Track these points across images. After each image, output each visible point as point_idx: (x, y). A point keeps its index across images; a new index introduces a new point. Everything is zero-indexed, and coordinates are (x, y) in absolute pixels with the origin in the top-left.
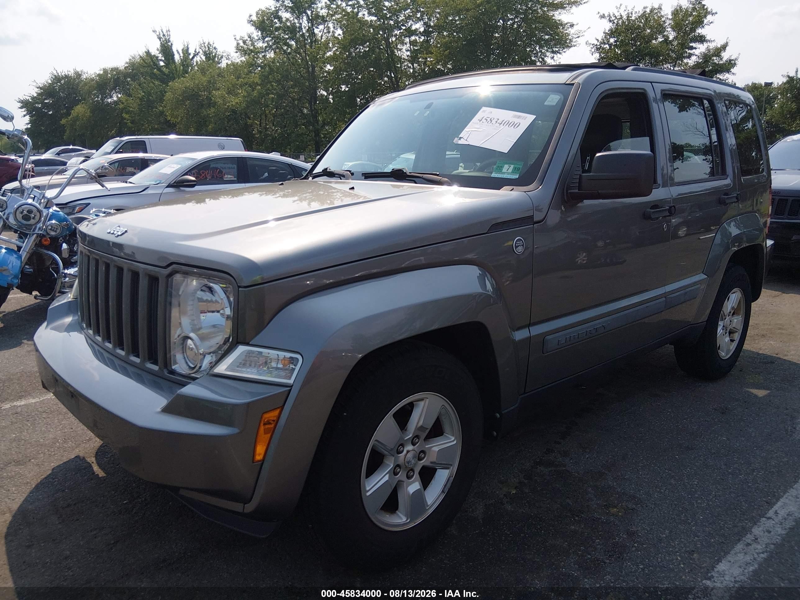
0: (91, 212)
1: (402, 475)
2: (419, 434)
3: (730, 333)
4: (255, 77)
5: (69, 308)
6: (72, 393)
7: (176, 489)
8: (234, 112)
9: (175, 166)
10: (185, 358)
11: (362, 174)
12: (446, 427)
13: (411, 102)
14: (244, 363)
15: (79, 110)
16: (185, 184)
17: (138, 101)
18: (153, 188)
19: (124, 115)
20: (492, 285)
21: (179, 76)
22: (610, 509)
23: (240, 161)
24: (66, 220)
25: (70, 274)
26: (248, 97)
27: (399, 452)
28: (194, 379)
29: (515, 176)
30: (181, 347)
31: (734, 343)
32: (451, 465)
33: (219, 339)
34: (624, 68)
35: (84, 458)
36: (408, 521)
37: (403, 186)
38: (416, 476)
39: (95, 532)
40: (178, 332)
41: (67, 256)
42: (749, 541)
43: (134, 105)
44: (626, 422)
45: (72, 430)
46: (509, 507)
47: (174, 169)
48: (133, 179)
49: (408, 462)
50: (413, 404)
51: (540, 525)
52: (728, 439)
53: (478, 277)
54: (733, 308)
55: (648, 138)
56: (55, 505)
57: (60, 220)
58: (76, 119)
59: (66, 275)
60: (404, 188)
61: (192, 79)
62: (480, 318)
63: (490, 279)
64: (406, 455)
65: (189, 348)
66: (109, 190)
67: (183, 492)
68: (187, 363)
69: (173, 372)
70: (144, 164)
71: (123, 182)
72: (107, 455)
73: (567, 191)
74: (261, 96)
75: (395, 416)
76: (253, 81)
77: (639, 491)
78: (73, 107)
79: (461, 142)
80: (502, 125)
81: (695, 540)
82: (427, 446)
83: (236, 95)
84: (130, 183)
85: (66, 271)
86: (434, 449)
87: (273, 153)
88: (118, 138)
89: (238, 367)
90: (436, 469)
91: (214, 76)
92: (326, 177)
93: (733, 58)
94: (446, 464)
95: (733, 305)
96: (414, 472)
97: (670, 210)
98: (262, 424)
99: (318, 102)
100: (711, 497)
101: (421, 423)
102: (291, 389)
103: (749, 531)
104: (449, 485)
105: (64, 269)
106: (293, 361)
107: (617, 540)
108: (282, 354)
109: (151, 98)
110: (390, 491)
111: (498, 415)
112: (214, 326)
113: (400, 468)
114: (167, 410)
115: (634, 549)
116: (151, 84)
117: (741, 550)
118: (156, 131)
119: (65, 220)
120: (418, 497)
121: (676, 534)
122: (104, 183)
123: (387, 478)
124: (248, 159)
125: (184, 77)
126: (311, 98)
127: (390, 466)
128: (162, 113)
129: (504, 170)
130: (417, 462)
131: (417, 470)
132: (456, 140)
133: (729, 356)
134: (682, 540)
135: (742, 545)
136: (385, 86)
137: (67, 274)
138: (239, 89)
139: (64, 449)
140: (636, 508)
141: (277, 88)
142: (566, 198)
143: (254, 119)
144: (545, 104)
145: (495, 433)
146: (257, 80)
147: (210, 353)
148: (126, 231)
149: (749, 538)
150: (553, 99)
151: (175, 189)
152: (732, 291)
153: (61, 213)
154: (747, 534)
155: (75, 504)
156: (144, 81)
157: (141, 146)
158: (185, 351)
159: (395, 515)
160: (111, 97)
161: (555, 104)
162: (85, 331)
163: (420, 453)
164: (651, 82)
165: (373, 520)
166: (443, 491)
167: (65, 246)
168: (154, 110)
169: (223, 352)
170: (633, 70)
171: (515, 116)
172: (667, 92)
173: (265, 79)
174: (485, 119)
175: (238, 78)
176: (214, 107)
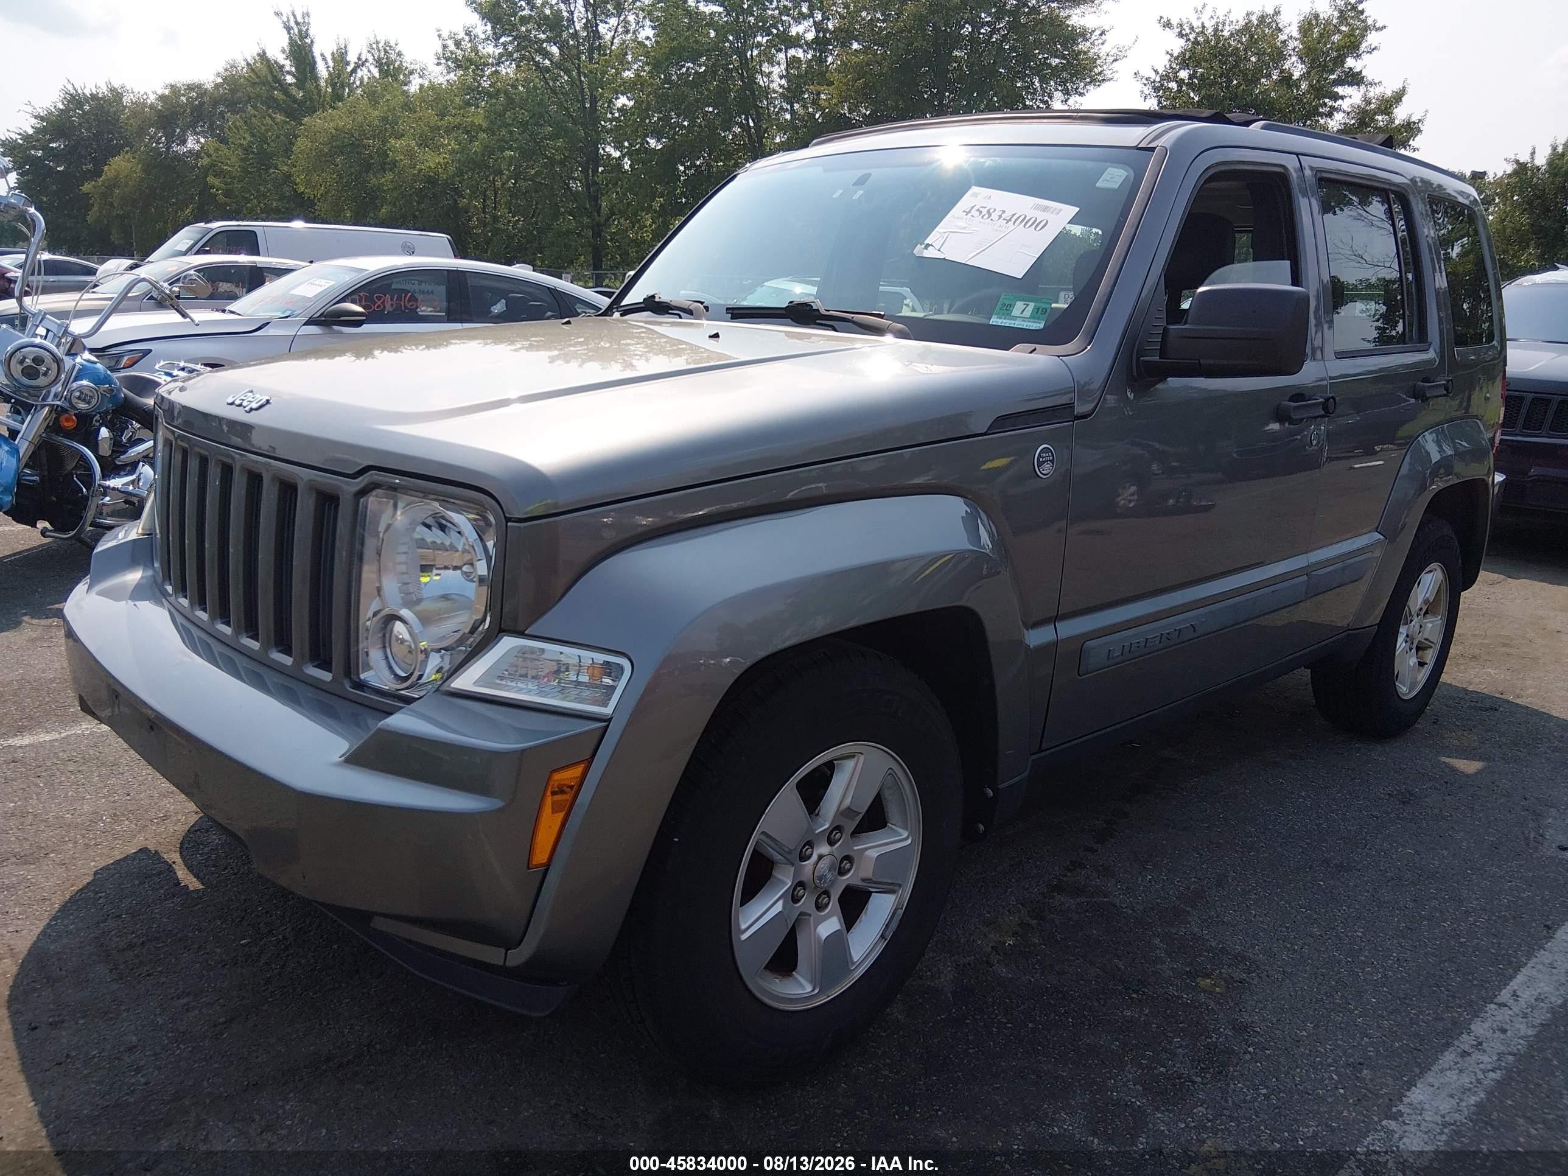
0: (157, 367)
1: (806, 903)
2: (842, 824)
3: (1418, 649)
4: (478, 115)
5: (134, 555)
6: (150, 720)
7: (363, 917)
8: (432, 181)
9: (323, 282)
10: (387, 658)
11: (727, 309)
12: (892, 811)
13: (825, 171)
14: (513, 671)
15: (120, 165)
16: (342, 318)
17: (240, 152)
18: (278, 326)
19: (211, 179)
20: (990, 534)
21: (323, 105)
22: (1199, 980)
23: (454, 278)
24: (109, 381)
25: (114, 489)
26: (462, 152)
27: (804, 858)
28: (409, 701)
29: (1038, 325)
30: (380, 635)
31: (1424, 670)
32: (900, 886)
33: (461, 621)
34: (1247, 124)
35: (156, 852)
36: (816, 991)
37: (810, 336)
38: (834, 904)
39: (185, 1001)
40: (375, 606)
41: (109, 453)
42: (1467, 1048)
43: (232, 160)
44: (1220, 813)
45: (128, 798)
46: (1003, 971)
47: (321, 289)
48: (235, 306)
49: (820, 878)
50: (834, 764)
51: (1064, 1007)
52: (1417, 852)
53: (963, 518)
54: (1426, 601)
55: (1288, 262)
56: (102, 945)
57: (98, 380)
58: (114, 184)
59: (106, 491)
60: (812, 340)
61: (350, 113)
62: (969, 600)
63: (986, 522)
64: (817, 863)
65: (398, 639)
66: (197, 325)
67: (378, 923)
68: (390, 668)
69: (361, 686)
70: (255, 278)
71: (217, 310)
72: (202, 849)
73: (1138, 359)
74: (488, 151)
75: (800, 786)
76: (472, 121)
77: (1253, 946)
78: (106, 159)
79: (930, 253)
80: (1011, 223)
81: (1363, 1043)
82: (855, 848)
83: (436, 149)
84: (232, 312)
85: (108, 483)
86: (868, 853)
87: (518, 265)
88: (202, 224)
89: (501, 678)
90: (871, 893)
91: (394, 109)
92: (649, 313)
93: (1413, 119)
94: (892, 884)
95: (1428, 595)
96: (829, 897)
97: (1325, 406)
98: (549, 793)
99: (601, 169)
100: (1391, 962)
101: (847, 802)
102: (608, 726)
103: (1465, 1028)
104: (894, 925)
105: (105, 476)
106: (610, 669)
107: (1214, 1039)
108: (588, 656)
109: (265, 146)
110: (786, 932)
111: (990, 793)
112: (445, 597)
113: (804, 889)
114: (354, 759)
115: (1248, 1057)
116: (268, 121)
117: (1452, 1063)
118: (275, 214)
119: (107, 380)
120: (837, 944)
121: (1326, 1030)
122: (187, 311)
123: (779, 908)
124: (468, 274)
125: (334, 108)
126: (588, 161)
127: (785, 884)
128: (288, 177)
129: (1016, 312)
130: (836, 879)
131: (836, 893)
132: (918, 250)
133: (1415, 693)
134: (1339, 1042)
135: (1453, 1056)
136: (736, 144)
137: (109, 487)
138: (442, 137)
139: (114, 834)
140: (1247, 979)
141: (521, 139)
142: (1135, 373)
143: (471, 199)
144: (1098, 185)
145: (981, 827)
146: (479, 120)
147: (439, 651)
148: (268, 402)
149: (1465, 1041)
150: (1114, 177)
151: (323, 327)
152: (1427, 569)
153: (99, 366)
154: (1463, 1033)
155: (143, 943)
156: (253, 112)
157: (248, 242)
158: (387, 645)
159: (791, 979)
160: (184, 142)
161: (1116, 186)
162: (172, 599)
163: (841, 862)
164: (1297, 154)
165: (751, 986)
166: (883, 936)
167: (104, 432)
168: (272, 171)
169: (469, 649)
170: (1264, 128)
171: (1037, 207)
172: (1324, 175)
173: (496, 118)
174: (978, 210)
175: (442, 115)
176: (391, 170)
